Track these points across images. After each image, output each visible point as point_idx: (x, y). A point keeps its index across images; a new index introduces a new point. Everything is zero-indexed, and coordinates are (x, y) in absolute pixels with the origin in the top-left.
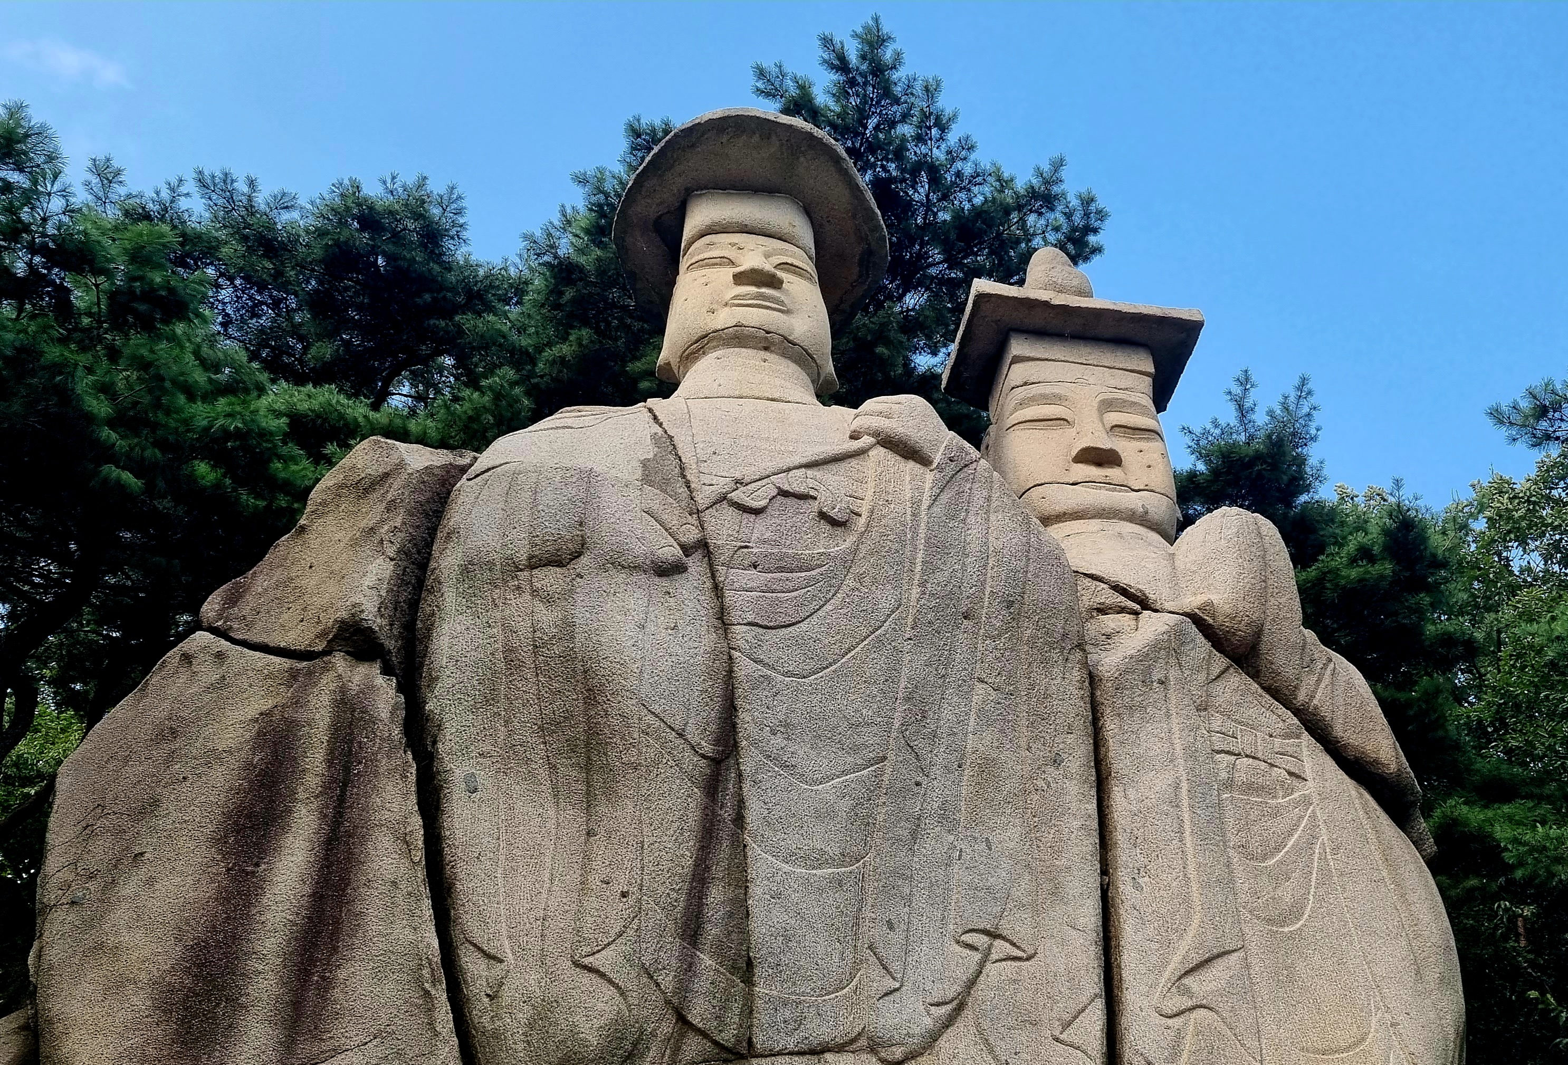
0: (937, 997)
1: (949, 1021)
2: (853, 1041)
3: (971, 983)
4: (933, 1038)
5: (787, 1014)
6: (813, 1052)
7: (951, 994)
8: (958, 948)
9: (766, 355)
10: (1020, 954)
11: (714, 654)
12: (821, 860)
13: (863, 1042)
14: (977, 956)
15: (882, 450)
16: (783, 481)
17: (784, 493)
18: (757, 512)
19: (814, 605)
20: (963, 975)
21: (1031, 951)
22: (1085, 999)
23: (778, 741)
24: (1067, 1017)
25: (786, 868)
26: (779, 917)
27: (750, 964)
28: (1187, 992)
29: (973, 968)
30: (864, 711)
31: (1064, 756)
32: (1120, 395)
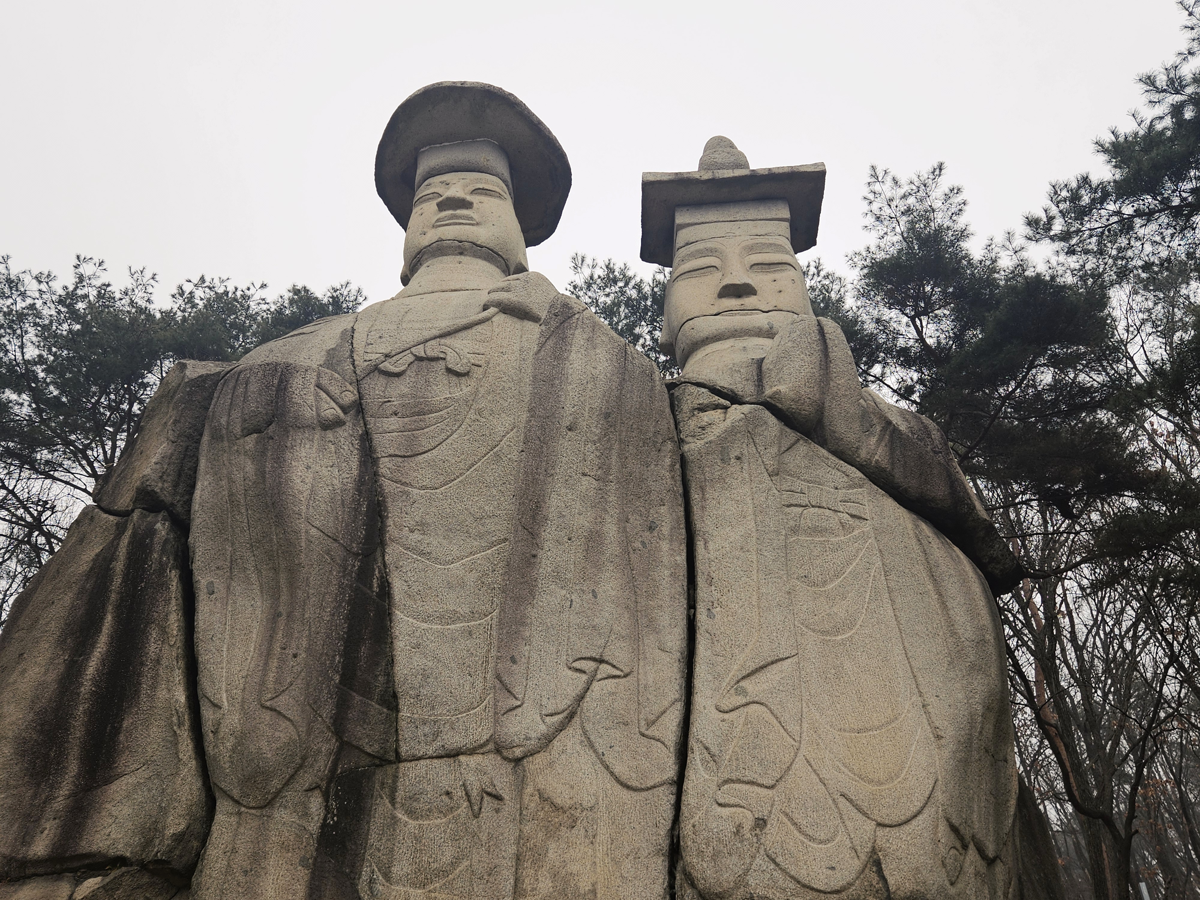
0: (551, 709)
1: (561, 727)
2: (482, 746)
3: (581, 698)
4: (547, 740)
5: (427, 730)
6: (448, 756)
7: (561, 707)
8: (570, 673)
9: (462, 258)
10: (618, 673)
11: (360, 482)
12: (454, 617)
13: (491, 746)
14: (584, 677)
15: (502, 316)
16: (420, 351)
17: (419, 359)
18: (398, 375)
19: (443, 436)
20: (572, 692)
21: (627, 670)
22: (666, 704)
23: (416, 536)
24: (652, 717)
25: (425, 626)
26: (418, 661)
27: (395, 696)
28: (744, 692)
29: (581, 686)
30: (486, 508)
31: (658, 523)
32: (760, 240)
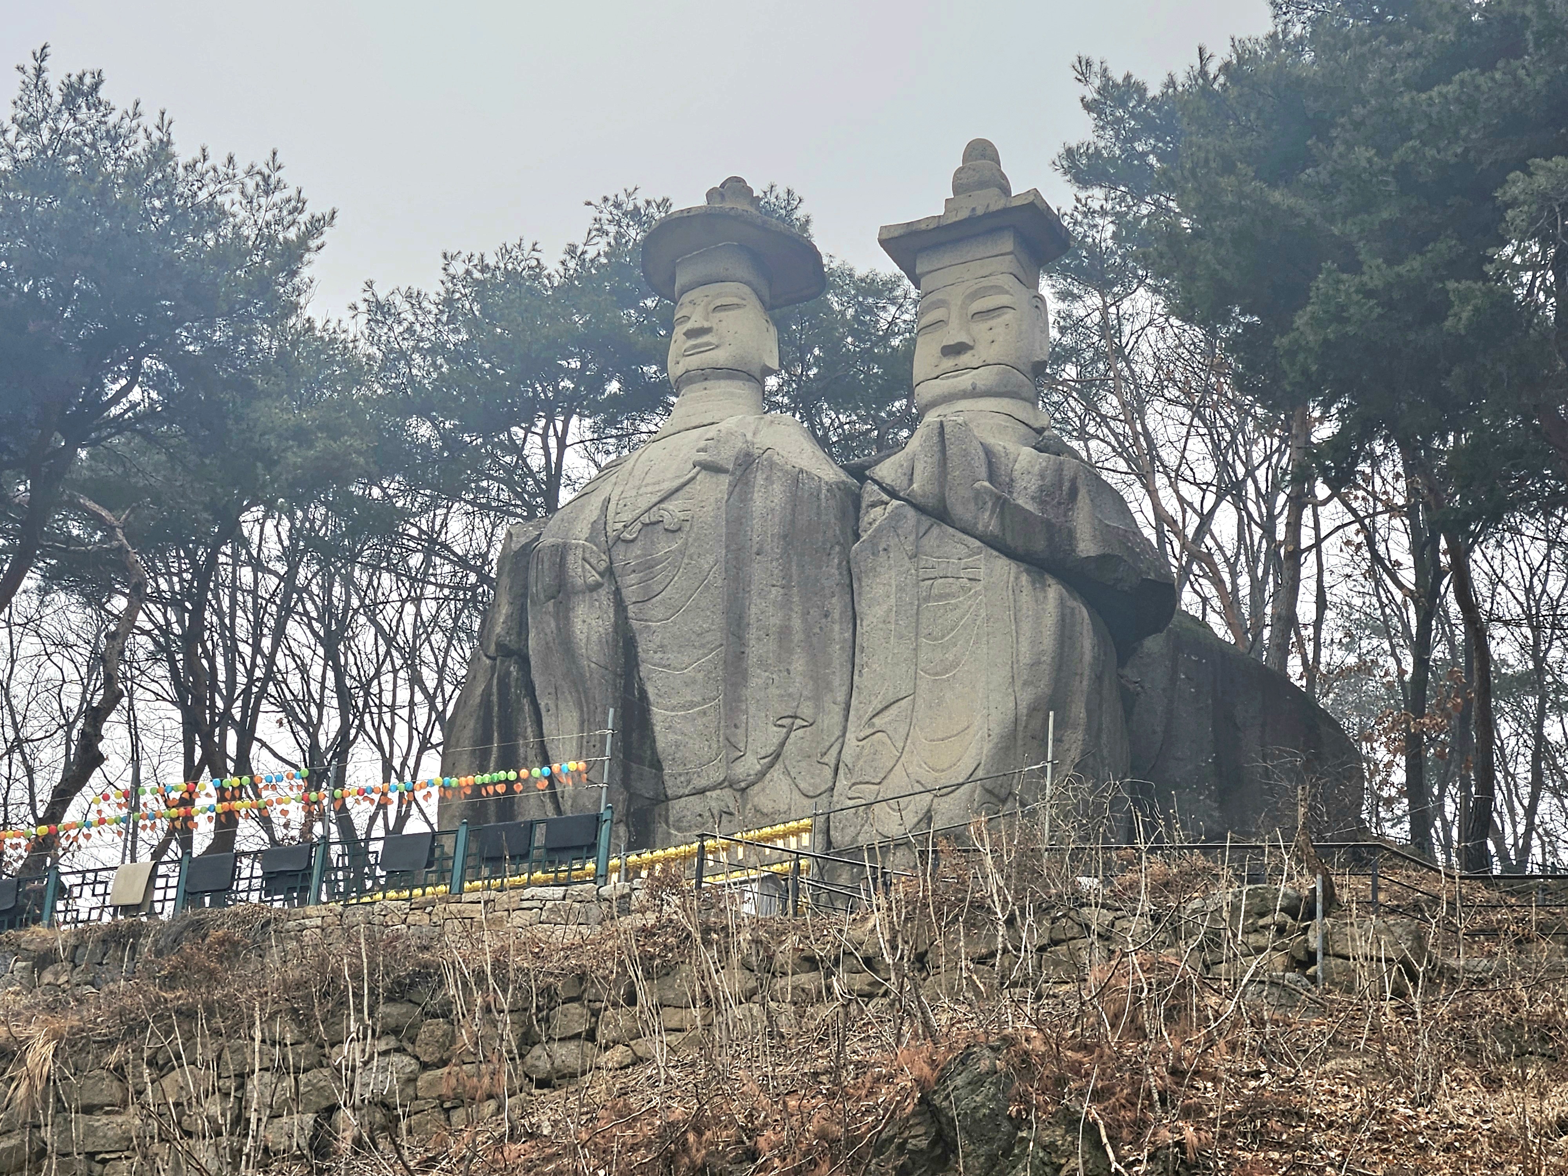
0: (763, 754)
1: (771, 765)
2: (720, 784)
3: (782, 744)
4: (762, 775)
5: (682, 779)
6: (698, 793)
7: (770, 752)
8: (775, 729)
9: (707, 383)
10: (806, 724)
11: (616, 626)
12: (693, 705)
13: (726, 784)
14: (785, 730)
16: (645, 519)
17: (645, 525)
18: (632, 541)
19: (668, 580)
20: (776, 741)
21: (811, 721)
22: (833, 739)
23: (659, 655)
24: (824, 750)
25: (673, 714)
26: (671, 737)
27: (659, 761)
28: (873, 725)
29: (783, 735)
31: (831, 611)
32: (983, 284)
